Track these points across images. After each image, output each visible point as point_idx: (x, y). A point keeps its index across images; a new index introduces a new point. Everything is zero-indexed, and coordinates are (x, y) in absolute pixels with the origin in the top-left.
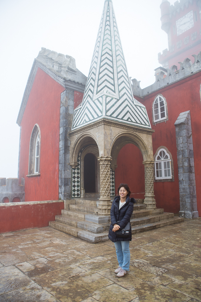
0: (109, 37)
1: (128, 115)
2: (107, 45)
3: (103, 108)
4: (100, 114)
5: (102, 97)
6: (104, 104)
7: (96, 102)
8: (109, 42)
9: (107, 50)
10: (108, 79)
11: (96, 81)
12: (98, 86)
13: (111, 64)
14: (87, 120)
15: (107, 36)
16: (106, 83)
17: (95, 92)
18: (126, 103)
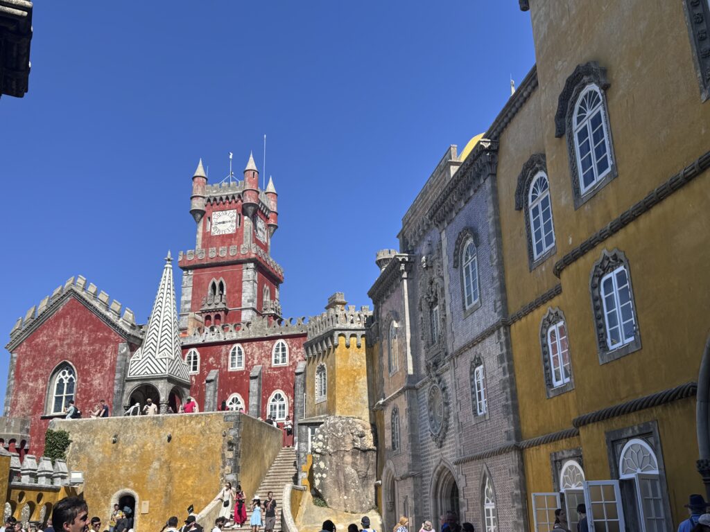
0: (169, 305)
1: (179, 373)
2: (167, 313)
3: (167, 367)
4: (163, 371)
5: (166, 359)
6: (167, 365)
7: (159, 361)
8: (169, 310)
9: (167, 318)
10: (168, 343)
11: (159, 342)
12: (160, 348)
13: (170, 330)
14: (149, 372)
15: (168, 304)
16: (166, 346)
17: (157, 352)
18: (178, 363)
